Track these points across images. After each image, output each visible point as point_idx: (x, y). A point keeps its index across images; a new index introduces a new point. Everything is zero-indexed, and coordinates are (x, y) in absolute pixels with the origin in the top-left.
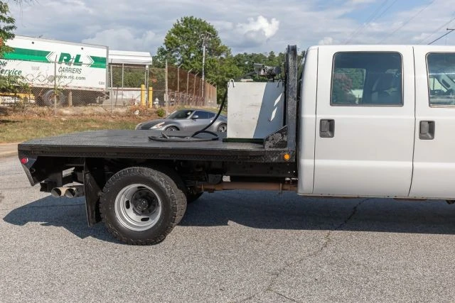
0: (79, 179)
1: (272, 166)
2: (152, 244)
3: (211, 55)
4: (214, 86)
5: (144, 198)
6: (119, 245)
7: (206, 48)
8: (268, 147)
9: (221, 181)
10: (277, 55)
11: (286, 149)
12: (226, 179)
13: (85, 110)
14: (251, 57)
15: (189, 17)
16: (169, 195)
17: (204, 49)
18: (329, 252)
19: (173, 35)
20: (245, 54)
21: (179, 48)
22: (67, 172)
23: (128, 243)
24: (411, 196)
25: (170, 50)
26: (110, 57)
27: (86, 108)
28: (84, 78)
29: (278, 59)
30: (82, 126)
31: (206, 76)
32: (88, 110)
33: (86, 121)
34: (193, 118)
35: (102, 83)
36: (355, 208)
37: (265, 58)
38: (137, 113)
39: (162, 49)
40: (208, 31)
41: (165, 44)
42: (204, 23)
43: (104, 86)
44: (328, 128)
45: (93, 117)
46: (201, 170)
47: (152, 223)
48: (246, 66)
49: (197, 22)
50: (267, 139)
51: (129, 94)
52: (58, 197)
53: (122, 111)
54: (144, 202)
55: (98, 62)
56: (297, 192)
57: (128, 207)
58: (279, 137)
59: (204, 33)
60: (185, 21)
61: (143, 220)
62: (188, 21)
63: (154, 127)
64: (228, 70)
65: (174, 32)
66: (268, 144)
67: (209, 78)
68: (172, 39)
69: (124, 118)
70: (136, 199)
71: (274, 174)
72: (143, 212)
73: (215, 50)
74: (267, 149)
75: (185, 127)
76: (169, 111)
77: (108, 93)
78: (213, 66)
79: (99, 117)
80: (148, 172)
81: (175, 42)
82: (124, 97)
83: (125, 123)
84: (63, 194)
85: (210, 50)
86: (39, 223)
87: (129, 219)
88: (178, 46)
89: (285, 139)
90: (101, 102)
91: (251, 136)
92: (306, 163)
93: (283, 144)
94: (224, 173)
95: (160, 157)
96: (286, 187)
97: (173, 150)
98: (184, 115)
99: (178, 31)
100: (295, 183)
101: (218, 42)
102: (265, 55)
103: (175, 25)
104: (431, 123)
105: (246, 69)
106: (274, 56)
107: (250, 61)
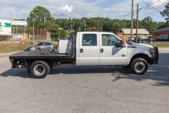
0: (22, 64)
1: (70, 59)
2: (43, 78)
3: (47, 20)
4: (49, 32)
5: (40, 68)
6: (35, 79)
7: (46, 17)
8: (69, 55)
9: (58, 64)
10: (72, 19)
11: (73, 55)
12: (59, 63)
13: (4, 43)
15: (39, 6)
16: (47, 67)
17: (45, 18)
18: (82, 77)
19: (33, 13)
20: (60, 19)
21: (35, 18)
22: (18, 62)
23: (37, 78)
24: (100, 65)
25: (32, 18)
26: (12, 23)
27: (4, 42)
28: (3, 31)
30: (4, 49)
31: (46, 28)
32: (5, 43)
33: (5, 46)
34: (44, 45)
35: (10, 33)
36: (90, 69)
37: (68, 20)
38: (23, 43)
39: (29, 18)
40: (46, 11)
41: (30, 16)
42: (45, 9)
43: (10, 34)
44: (82, 51)
45: (7, 45)
46: (53, 61)
47: (42, 74)
48: (61, 23)
49: (42, 8)
50: (69, 53)
51: (19, 36)
52: (18, 69)
53: (18, 42)
54: (40, 69)
55: (8, 25)
56: (75, 65)
57: (36, 70)
58: (71, 53)
59: (45, 12)
60: (37, 8)
61: (40, 73)
62: (39, 8)
63: (31, 49)
64: (54, 26)
65: (33, 11)
66: (69, 54)
67: (47, 28)
68: (32, 14)
69: (19, 45)
70: (38, 68)
71: (70, 61)
72: (40, 71)
73: (49, 18)
74: (69, 56)
75: (42, 48)
76: (35, 43)
77: (12, 36)
78: (48, 25)
79: (10, 45)
80: (41, 62)
81: (34, 15)
82: (17, 37)
83: (20, 47)
84: (20, 68)
85: (47, 18)
86: (11, 76)
87: (37, 73)
88: (35, 16)
89: (73, 53)
90: (9, 39)
91: (65, 53)
92: (77, 58)
93: (72, 54)
94: (58, 61)
95: (45, 58)
96: (74, 64)
97: (45, 56)
98: (41, 44)
99: (35, 11)
100: (75, 63)
101: (50, 15)
102: (67, 19)
103: (34, 9)
104: (103, 49)
105: (60, 24)
106: (71, 19)
107: (62, 21)
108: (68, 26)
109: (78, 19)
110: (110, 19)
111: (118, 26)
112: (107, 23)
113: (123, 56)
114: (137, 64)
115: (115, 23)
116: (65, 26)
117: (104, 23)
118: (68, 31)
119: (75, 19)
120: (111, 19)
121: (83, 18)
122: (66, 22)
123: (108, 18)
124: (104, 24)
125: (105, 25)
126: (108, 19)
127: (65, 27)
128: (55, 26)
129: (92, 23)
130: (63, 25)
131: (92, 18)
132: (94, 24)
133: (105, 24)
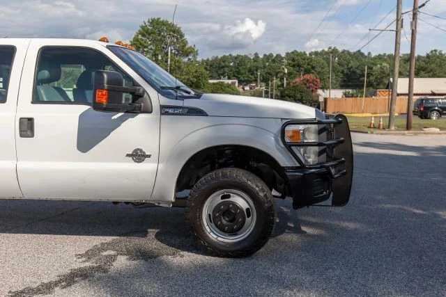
7: (172, 49)
10: (261, 56)
14: (236, 58)
15: (156, 18)
17: (169, 50)
19: (140, 37)
20: (230, 55)
29: (263, 59)
37: (250, 59)
40: (174, 32)
42: (171, 25)
48: (232, 67)
49: (164, 23)
59: (171, 33)
60: (151, 23)
62: (156, 23)
65: (141, 33)
68: (139, 40)
73: (182, 51)
78: (179, 67)
81: (141, 44)
99: (144, 32)
101: (185, 43)
102: (249, 56)
103: (142, 27)
104: (31, 120)
105: (231, 70)
106: (258, 57)
107: (235, 62)
108: (252, 75)
109: (278, 56)
110: (366, 54)
111: (384, 73)
112: (358, 64)
113: (139, 156)
114: (215, 200)
115: (381, 64)
116: (242, 74)
117: (350, 66)
118: (251, 88)
119: (271, 55)
120: (369, 53)
121: (293, 53)
122: (245, 65)
123: (362, 51)
124: (348, 68)
125: (351, 70)
126: (362, 54)
127: (242, 78)
128: (196, 72)
129: (308, 64)
130: (239, 73)
131: (316, 53)
132: (313, 68)
133: (352, 67)
